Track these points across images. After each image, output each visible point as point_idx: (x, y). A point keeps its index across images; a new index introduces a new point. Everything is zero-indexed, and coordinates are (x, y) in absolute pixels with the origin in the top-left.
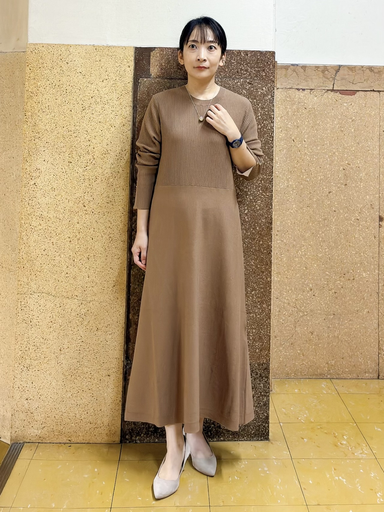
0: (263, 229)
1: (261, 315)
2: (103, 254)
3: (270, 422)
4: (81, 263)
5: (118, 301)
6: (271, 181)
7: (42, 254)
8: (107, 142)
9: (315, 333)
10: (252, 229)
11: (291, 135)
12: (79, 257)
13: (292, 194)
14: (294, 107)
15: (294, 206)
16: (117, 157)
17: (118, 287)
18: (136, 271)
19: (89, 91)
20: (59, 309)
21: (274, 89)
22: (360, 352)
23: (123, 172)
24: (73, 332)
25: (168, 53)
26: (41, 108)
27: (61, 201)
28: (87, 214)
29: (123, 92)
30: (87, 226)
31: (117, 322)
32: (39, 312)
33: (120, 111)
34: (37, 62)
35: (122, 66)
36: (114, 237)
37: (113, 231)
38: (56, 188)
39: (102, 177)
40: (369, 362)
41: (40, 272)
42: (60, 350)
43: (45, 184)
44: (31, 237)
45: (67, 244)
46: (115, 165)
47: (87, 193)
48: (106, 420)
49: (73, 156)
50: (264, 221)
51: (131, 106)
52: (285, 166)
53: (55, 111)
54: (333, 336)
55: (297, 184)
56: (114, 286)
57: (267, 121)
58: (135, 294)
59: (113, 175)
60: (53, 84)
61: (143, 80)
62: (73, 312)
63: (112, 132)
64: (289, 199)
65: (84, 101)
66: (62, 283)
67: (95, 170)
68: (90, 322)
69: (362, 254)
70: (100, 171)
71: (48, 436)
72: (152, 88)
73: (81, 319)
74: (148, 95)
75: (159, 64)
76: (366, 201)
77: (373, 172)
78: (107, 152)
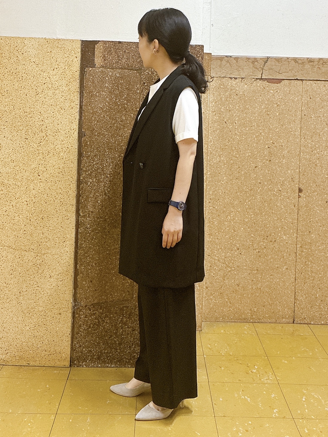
2: (55, 215)
4: (37, 223)
5: (68, 254)
7: (4, 215)
8: (57, 122)
9: (241, 285)
11: (223, 118)
12: (35, 217)
13: (224, 168)
14: (227, 94)
16: (66, 135)
17: (68, 242)
18: (83, 230)
19: (42, 78)
20: (19, 260)
22: (278, 301)
23: (72, 147)
24: (30, 279)
25: (111, 46)
26: (0, 92)
27: (20, 171)
28: (41, 182)
29: (72, 80)
30: (42, 192)
31: (67, 271)
32: (2, 261)
33: (69, 96)
35: (70, 57)
36: (64, 202)
37: (64, 196)
38: (15, 160)
39: (54, 151)
40: (286, 309)
41: (2, 229)
42: (20, 293)
43: (5, 157)
45: (24, 206)
46: (64, 142)
47: (41, 165)
48: (58, 349)
49: (29, 134)
52: (217, 144)
53: (13, 95)
54: (256, 287)
55: (228, 159)
56: (64, 242)
58: (82, 248)
59: (63, 150)
60: (11, 72)
61: (89, 69)
62: (30, 262)
63: (62, 113)
64: (221, 172)
65: (38, 87)
66: (20, 239)
67: (48, 146)
68: (44, 271)
69: (283, 220)
70: (52, 146)
71: (11, 360)
72: (96, 76)
73: (37, 269)
74: (94, 83)
75: (102, 56)
76: (287, 175)
77: (294, 150)
78: (57, 131)
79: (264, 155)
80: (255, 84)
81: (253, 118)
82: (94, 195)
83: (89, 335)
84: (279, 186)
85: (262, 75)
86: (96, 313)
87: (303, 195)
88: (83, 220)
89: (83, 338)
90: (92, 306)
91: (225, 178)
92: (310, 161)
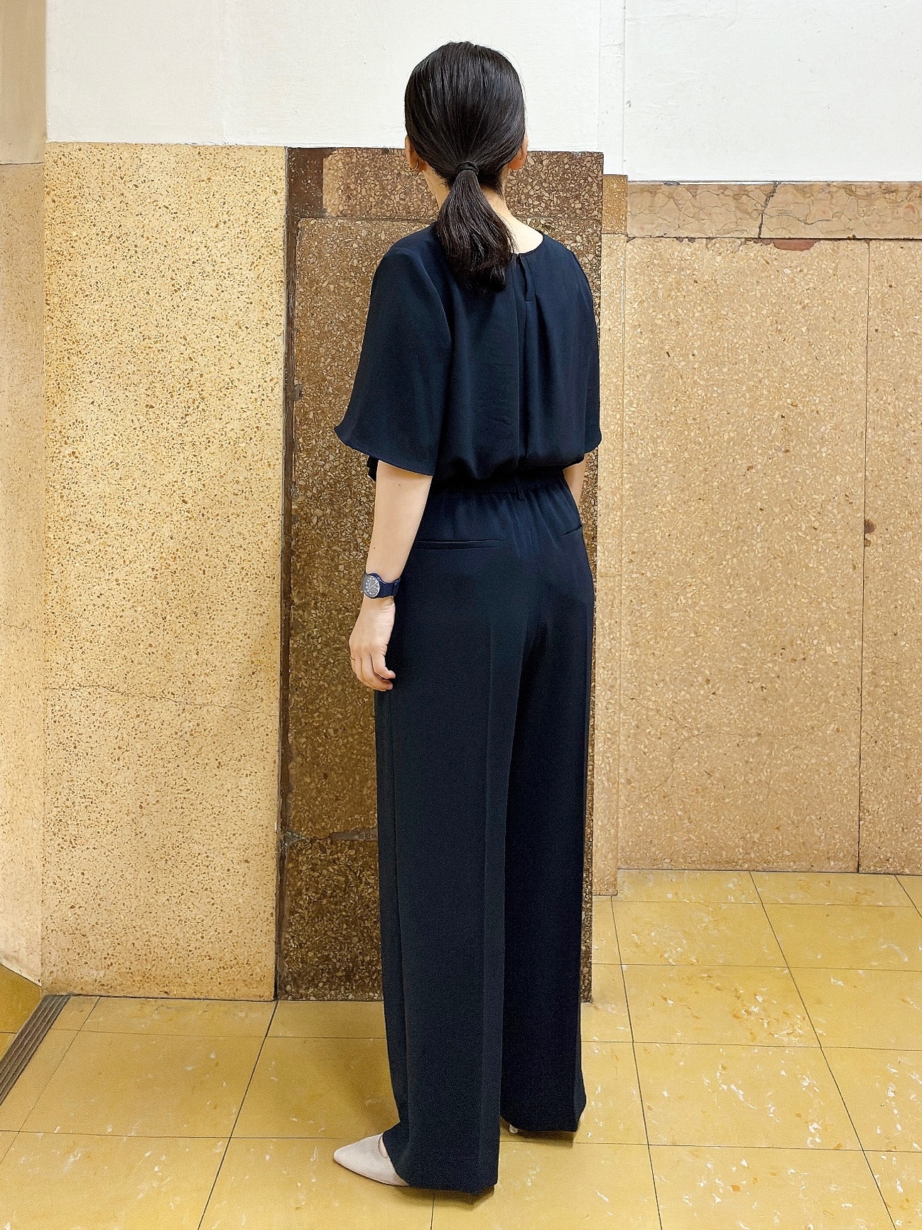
2: (229, 606)
3: (592, 964)
4: (181, 625)
5: (263, 704)
7: (94, 605)
8: (229, 362)
9: (717, 775)
11: (662, 342)
12: (176, 611)
14: (670, 280)
16: (254, 396)
17: (264, 675)
18: (301, 641)
19: (187, 249)
20: (136, 722)
22: (816, 815)
23: (268, 427)
24: (166, 770)
25: (363, 161)
26: (79, 287)
27: (134, 492)
28: (190, 519)
29: (264, 251)
30: (193, 545)
31: (262, 750)
32: (92, 726)
33: (258, 294)
34: (69, 185)
35: (260, 192)
36: (251, 569)
37: (249, 555)
38: (122, 461)
39: (222, 438)
40: (836, 836)
41: (91, 642)
42: (141, 807)
43: (95, 454)
44: (70, 568)
45: (148, 582)
46: (248, 413)
47: (189, 473)
48: (243, 953)
49: (157, 392)
51: (282, 282)
53: (113, 294)
54: (756, 780)
56: (253, 673)
58: (300, 690)
59: (246, 435)
60: (106, 234)
61: (308, 223)
62: (167, 727)
63: (240, 339)
64: (658, 482)
65: (177, 271)
66: (139, 667)
67: (205, 424)
68: (202, 750)
69: (824, 604)
70: (217, 425)
71: (119, 983)
72: (328, 240)
73: (183, 744)
74: (320, 257)
75: (342, 187)
76: (834, 486)
77: (850, 423)
78: (230, 384)
79: (770, 438)
80: (743, 254)
81: (741, 342)
82: (327, 550)
83: (322, 917)
84: (810, 516)
85: (760, 228)
86: (338, 859)
87: (875, 538)
88: (301, 617)
89: (308, 923)
90: (329, 841)
91: (669, 498)
92: (894, 451)
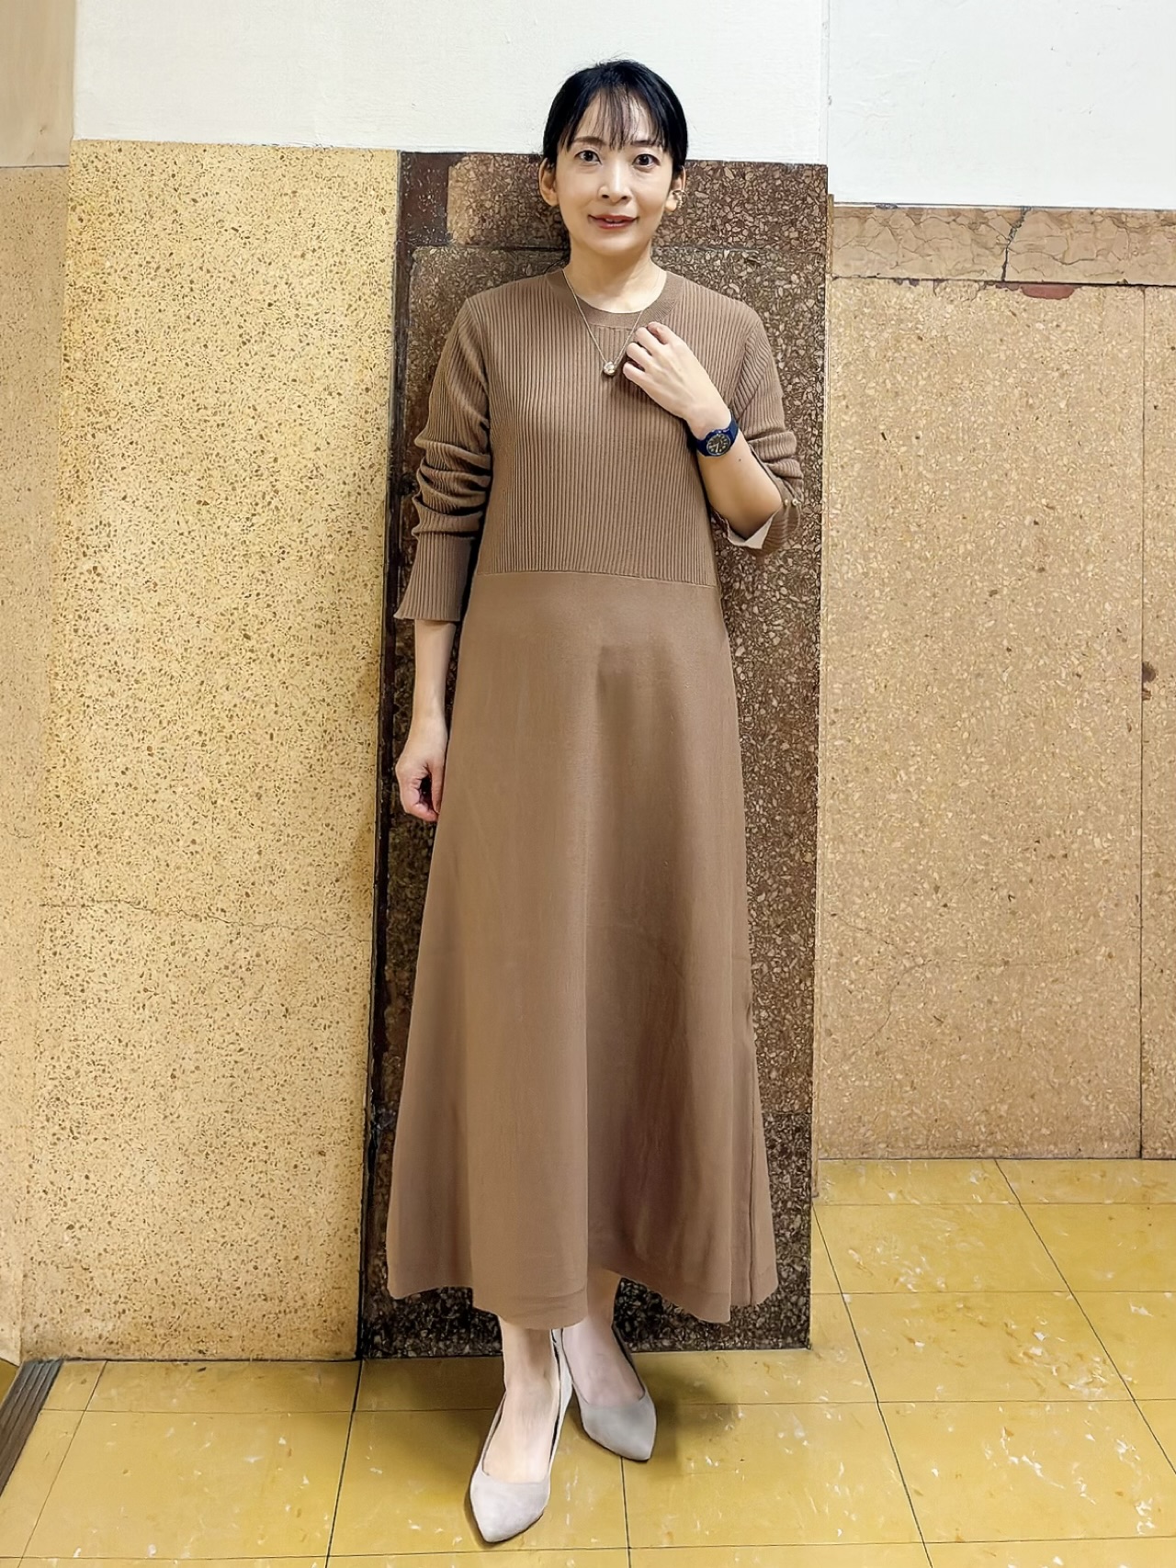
0: (791, 707)
1: (786, 965)
2: (304, 783)
3: (812, 1292)
4: (237, 811)
5: (350, 924)
6: (816, 560)
7: (117, 785)
8: (314, 441)
9: (950, 1021)
10: (757, 706)
11: (875, 420)
12: (230, 792)
13: (879, 599)
14: (886, 335)
15: (884, 636)
16: (347, 488)
17: (350, 882)
18: (406, 834)
19: (262, 287)
20: (170, 952)
21: (824, 279)
22: (1083, 1077)
23: (366, 532)
24: (211, 1021)
25: (503, 171)
26: (112, 337)
27: (177, 623)
28: (254, 661)
29: (366, 290)
30: (257, 699)
31: (348, 990)
32: (108, 959)
33: (356, 347)
34: (103, 198)
35: (361, 210)
36: (337, 732)
37: (335, 711)
38: (161, 581)
39: (301, 547)
40: (1111, 1107)
41: (111, 838)
42: (173, 1076)
43: (126, 571)
44: (83, 732)
45: (193, 751)
46: (338, 512)
47: (254, 597)
48: (313, 1289)
49: (214, 485)
50: (794, 680)
51: (388, 332)
52: (856, 514)
53: (157, 348)
54: (1003, 1028)
55: (894, 566)
56: (337, 881)
57: (802, 378)
58: (402, 904)
59: (335, 543)
60: (152, 265)
61: (426, 252)
62: (213, 959)
63: (331, 410)
64: (871, 612)
65: (246, 317)
66: (177, 873)
67: (278, 527)
68: (263, 992)
69: (1091, 780)
70: (294, 529)
71: (134, 1339)
72: (453, 274)
73: (237, 983)
74: (442, 299)
75: (474, 205)
76: (1102, 618)
77: (1123, 531)
78: (315, 472)
79: (1020, 551)
80: (984, 300)
84: (1073, 659)
85: (1004, 268)
87: (1157, 688)
91: (885, 634)
